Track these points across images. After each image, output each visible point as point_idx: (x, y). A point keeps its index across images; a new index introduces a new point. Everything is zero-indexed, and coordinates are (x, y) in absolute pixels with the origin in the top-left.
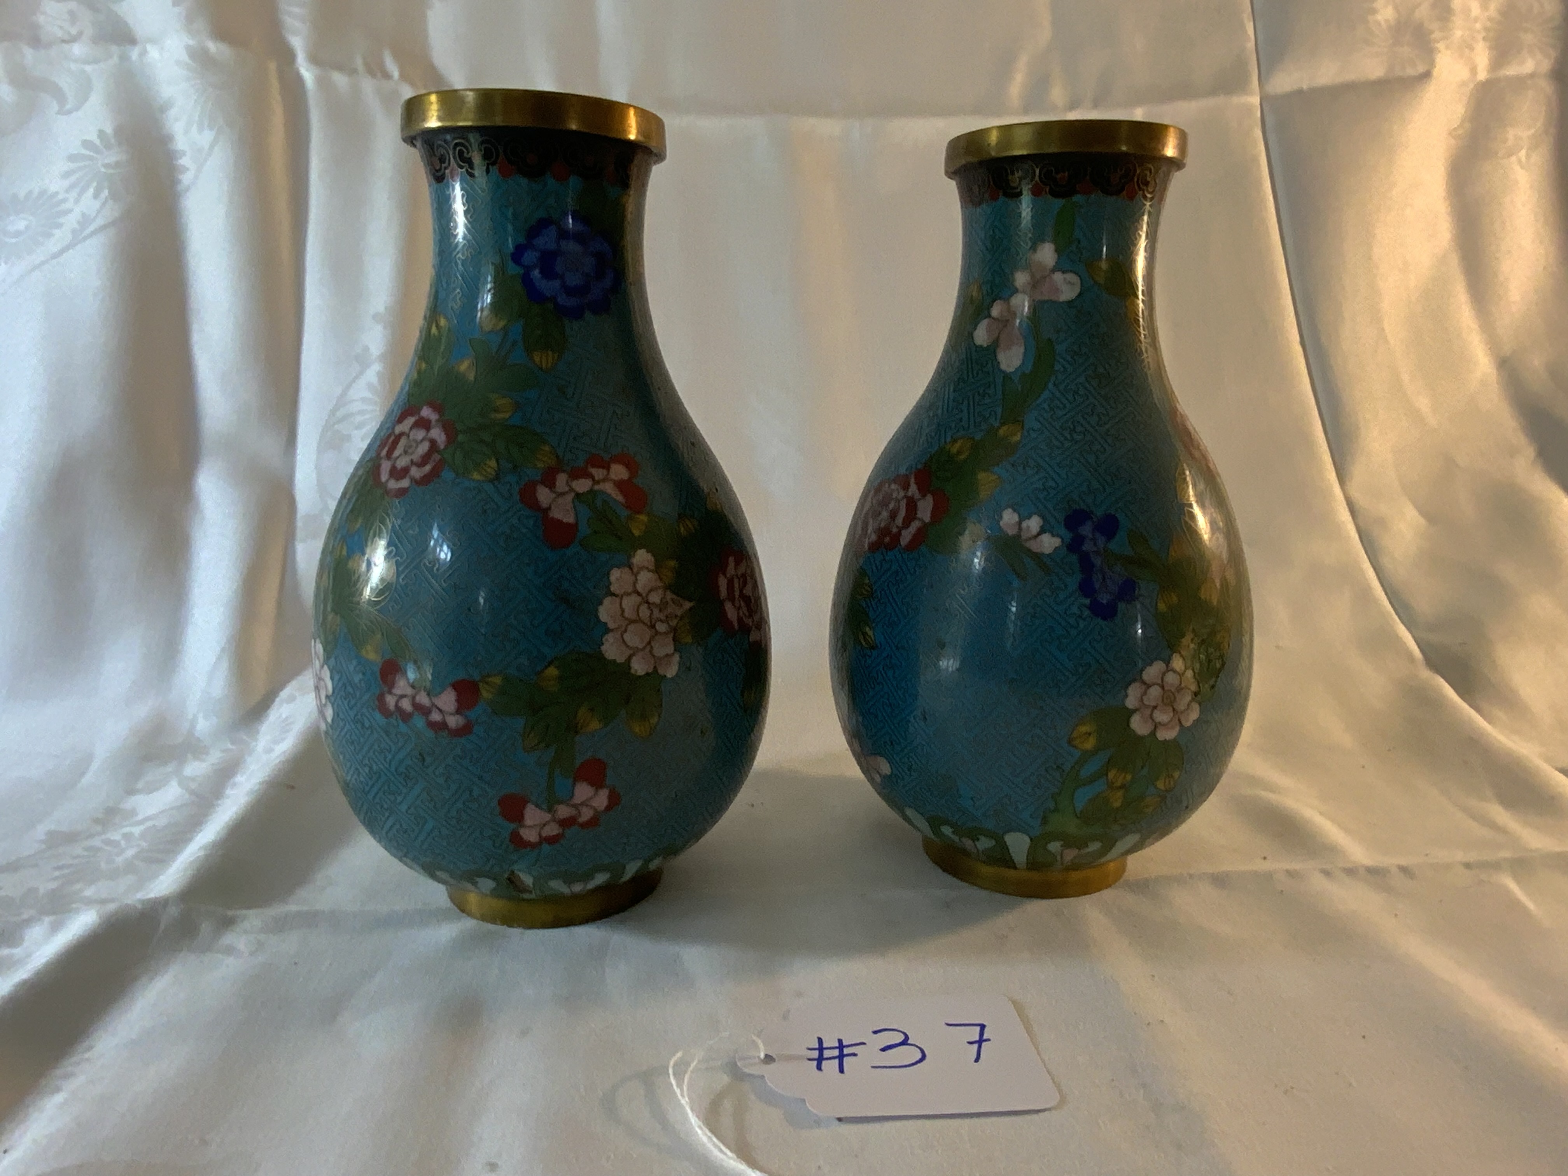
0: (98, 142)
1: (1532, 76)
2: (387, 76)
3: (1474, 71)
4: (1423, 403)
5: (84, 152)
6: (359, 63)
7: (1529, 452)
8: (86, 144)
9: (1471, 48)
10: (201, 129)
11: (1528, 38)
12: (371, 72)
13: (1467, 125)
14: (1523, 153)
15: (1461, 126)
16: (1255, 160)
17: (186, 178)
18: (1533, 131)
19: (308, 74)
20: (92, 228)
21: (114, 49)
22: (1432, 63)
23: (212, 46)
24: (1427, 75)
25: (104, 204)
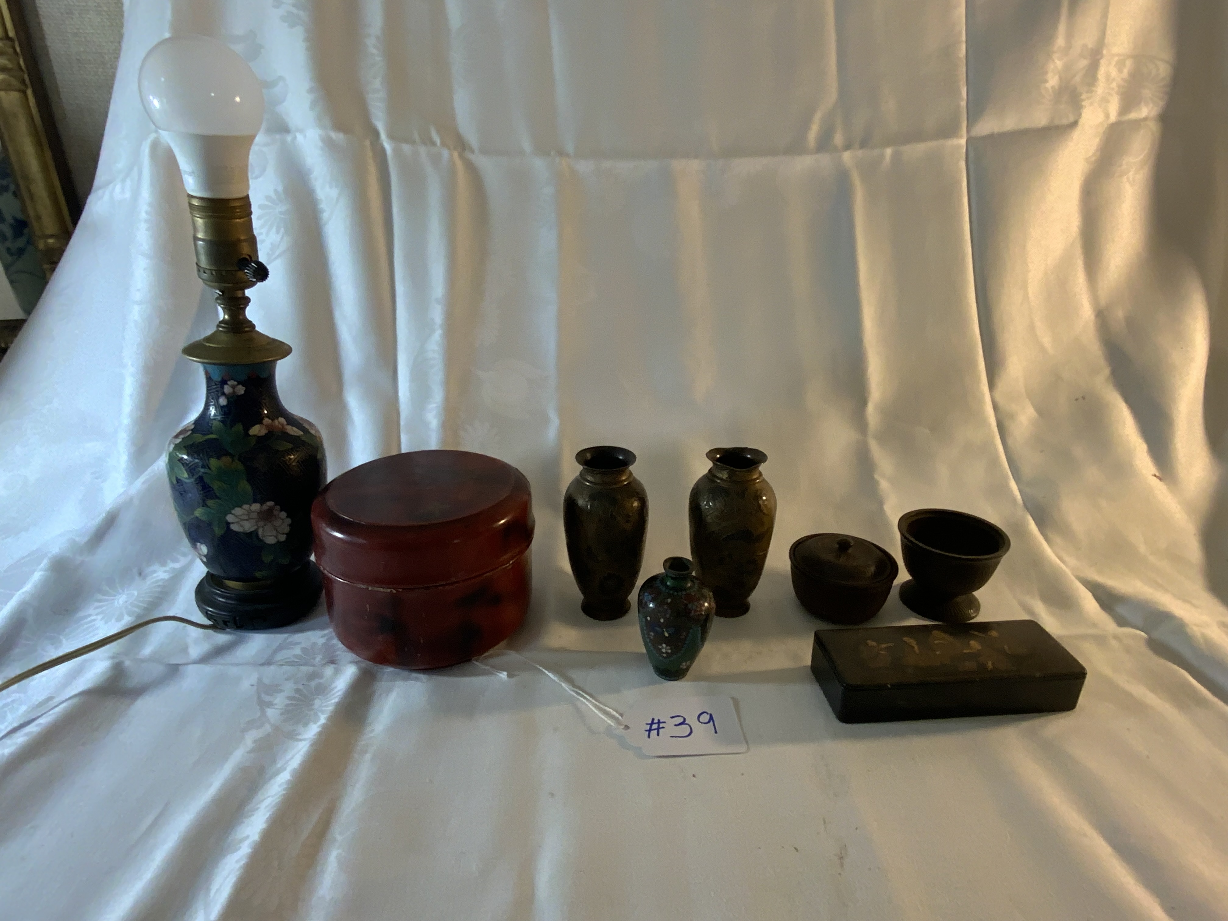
0: (274, 197)
1: (1145, 119)
2: (433, 144)
3: (1107, 116)
4: (1046, 340)
5: (267, 203)
6: (416, 136)
7: (1107, 371)
8: (268, 198)
9: (1108, 101)
10: (331, 187)
11: (1147, 93)
12: (424, 143)
13: (1098, 153)
14: (1131, 173)
15: (1094, 154)
16: (959, 182)
17: (325, 216)
18: (1142, 157)
19: (388, 146)
20: (277, 253)
21: (278, 137)
22: (1080, 115)
23: (334, 135)
24: (1074, 124)
25: (282, 238)
